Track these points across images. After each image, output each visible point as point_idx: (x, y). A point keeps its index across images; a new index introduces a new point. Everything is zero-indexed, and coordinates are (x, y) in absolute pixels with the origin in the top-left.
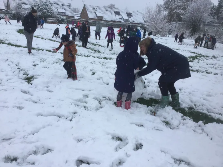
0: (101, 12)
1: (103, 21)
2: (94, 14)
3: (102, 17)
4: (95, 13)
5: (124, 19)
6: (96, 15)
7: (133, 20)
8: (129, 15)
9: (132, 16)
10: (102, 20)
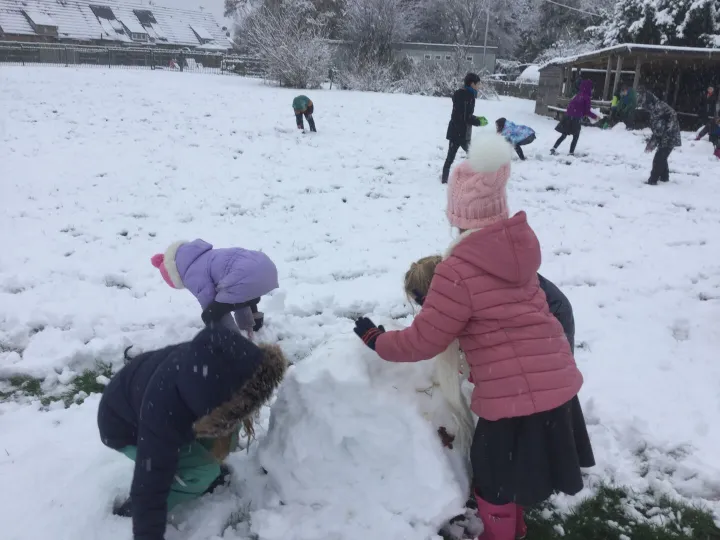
0: (44, 12)
1: (60, 42)
2: (21, 19)
3: (54, 28)
4: (24, 13)
5: (130, 34)
6: (29, 19)
7: (162, 35)
8: (145, 18)
9: (154, 21)
10: (54, 39)
